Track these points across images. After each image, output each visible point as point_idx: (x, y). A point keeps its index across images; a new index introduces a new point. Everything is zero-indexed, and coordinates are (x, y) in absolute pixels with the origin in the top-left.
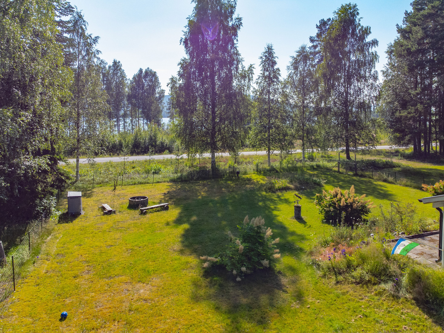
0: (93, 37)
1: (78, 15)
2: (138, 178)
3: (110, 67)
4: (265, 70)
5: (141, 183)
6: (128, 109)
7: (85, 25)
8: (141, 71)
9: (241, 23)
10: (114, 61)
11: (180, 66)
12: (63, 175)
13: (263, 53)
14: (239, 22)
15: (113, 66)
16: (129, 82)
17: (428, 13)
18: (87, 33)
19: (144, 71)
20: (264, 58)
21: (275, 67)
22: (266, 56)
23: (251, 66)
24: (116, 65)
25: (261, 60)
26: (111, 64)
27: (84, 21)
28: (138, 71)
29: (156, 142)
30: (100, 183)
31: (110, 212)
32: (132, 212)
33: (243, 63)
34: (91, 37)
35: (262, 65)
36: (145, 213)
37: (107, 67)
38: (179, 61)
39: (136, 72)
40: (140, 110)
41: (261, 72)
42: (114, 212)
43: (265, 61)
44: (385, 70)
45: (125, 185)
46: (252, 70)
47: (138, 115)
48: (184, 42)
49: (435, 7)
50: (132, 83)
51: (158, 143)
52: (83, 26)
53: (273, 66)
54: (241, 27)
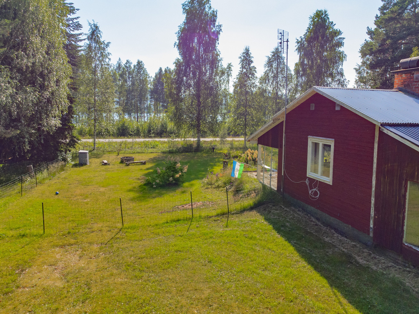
0: (106, 42)
1: (95, 26)
2: (138, 150)
3: (135, 66)
4: (243, 67)
5: (139, 153)
6: (152, 103)
7: (100, 34)
8: (161, 69)
9: (221, 29)
10: (138, 61)
11: (175, 65)
12: (75, 138)
13: (242, 54)
14: (219, 28)
15: (137, 65)
16: (152, 80)
17: (388, 17)
18: (102, 40)
19: (163, 70)
20: (242, 57)
21: (252, 65)
22: (244, 56)
23: (230, 64)
24: (140, 64)
25: (240, 60)
26: (136, 64)
27: (99, 31)
28: (158, 70)
29: (166, 128)
30: (110, 152)
31: (106, 164)
32: (121, 165)
33: (222, 61)
34: (104, 42)
35: (241, 64)
36: (128, 165)
37: (132, 66)
38: (174, 61)
39: (157, 71)
40: (161, 104)
41: (240, 69)
42: (109, 164)
43: (243, 60)
44: (358, 68)
45: (127, 153)
46: (230, 68)
47: (160, 108)
48: (177, 45)
49: (394, 12)
50: (154, 80)
51: (168, 130)
52: (99, 35)
53: (249, 64)
54: (221, 32)
